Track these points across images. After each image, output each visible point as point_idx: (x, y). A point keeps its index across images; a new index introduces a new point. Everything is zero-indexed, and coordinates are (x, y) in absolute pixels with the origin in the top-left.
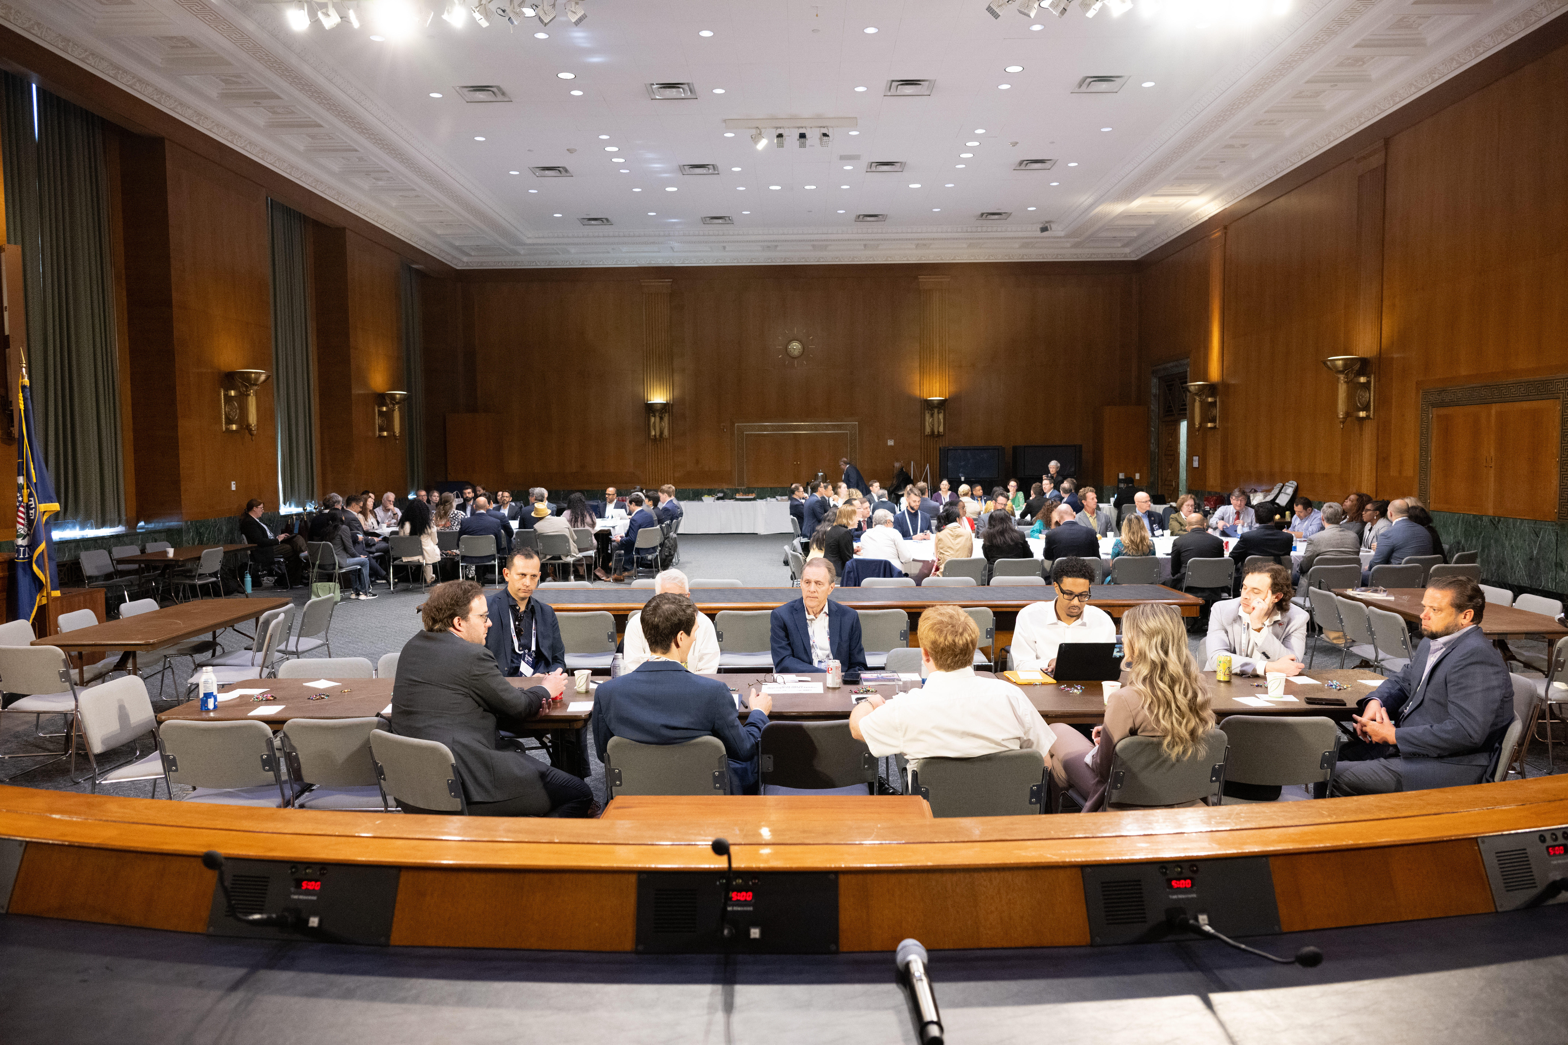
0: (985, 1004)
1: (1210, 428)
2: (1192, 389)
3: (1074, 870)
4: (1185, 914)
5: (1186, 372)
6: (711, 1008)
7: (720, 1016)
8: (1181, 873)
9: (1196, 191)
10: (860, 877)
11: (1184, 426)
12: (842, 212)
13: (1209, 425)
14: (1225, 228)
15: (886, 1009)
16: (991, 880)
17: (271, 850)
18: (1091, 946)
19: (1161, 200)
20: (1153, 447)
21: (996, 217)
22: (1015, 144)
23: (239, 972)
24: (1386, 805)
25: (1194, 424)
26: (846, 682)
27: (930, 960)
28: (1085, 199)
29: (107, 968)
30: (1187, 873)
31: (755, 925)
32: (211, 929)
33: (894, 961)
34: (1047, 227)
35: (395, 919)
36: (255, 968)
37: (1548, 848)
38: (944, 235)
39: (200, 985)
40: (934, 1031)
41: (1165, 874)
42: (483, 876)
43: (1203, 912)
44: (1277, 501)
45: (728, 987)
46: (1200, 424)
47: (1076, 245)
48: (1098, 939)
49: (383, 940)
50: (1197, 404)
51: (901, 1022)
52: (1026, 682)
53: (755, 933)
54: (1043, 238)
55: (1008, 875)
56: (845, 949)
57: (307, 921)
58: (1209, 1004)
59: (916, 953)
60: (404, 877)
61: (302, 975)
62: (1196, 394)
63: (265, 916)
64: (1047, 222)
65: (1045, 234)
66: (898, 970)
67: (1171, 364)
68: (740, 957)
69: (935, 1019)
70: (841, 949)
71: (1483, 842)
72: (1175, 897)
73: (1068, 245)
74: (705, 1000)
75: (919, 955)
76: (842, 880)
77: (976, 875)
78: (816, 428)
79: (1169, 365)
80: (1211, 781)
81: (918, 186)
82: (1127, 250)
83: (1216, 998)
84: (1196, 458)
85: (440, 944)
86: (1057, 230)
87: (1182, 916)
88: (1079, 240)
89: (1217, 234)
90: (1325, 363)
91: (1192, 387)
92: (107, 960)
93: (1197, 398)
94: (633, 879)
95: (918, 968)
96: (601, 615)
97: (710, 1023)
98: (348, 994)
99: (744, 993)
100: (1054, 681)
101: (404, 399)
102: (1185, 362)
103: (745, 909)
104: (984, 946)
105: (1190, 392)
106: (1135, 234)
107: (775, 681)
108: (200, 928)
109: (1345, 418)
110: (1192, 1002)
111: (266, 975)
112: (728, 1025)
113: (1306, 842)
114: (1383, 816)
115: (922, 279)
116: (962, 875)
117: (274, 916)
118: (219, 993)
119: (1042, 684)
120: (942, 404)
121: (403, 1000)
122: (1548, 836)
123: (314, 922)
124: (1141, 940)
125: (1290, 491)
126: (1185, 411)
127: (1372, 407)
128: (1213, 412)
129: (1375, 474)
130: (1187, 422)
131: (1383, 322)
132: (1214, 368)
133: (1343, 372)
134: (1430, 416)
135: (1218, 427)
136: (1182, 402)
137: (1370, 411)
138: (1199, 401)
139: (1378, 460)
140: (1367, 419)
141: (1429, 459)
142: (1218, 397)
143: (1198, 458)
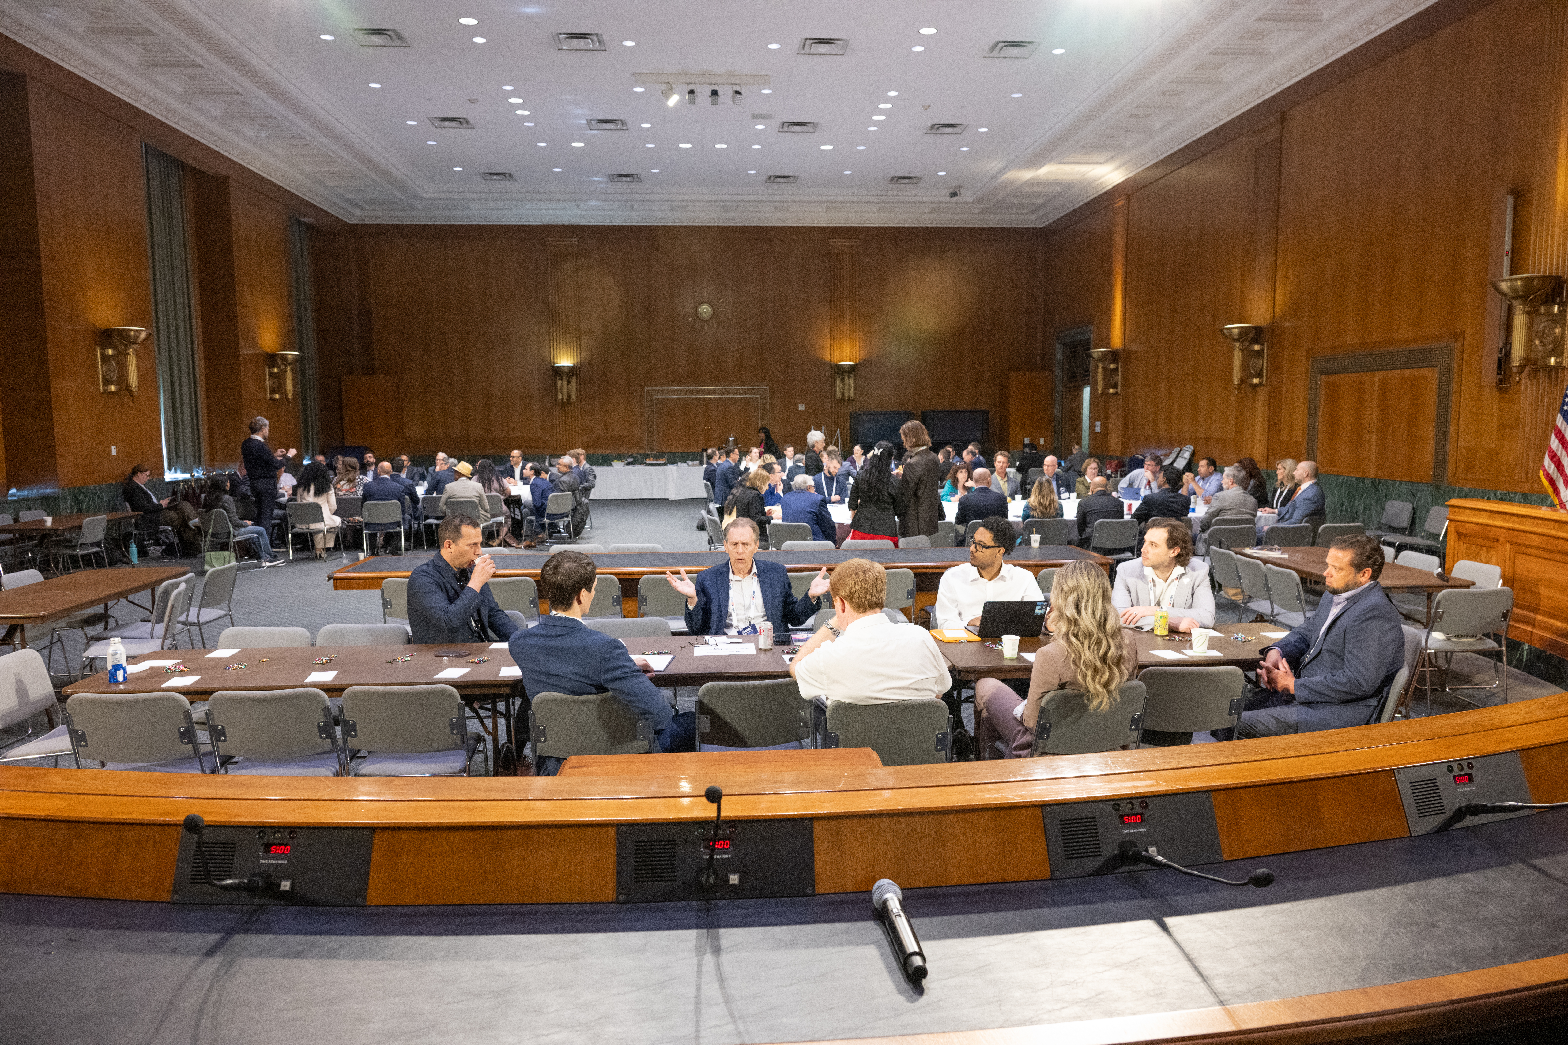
0: (959, 936)
1: (1113, 394)
2: (1095, 355)
3: (1035, 810)
4: (1136, 846)
5: (1089, 339)
6: (700, 952)
7: (709, 958)
8: (1132, 809)
9: (1101, 159)
10: (834, 822)
11: (1087, 391)
12: (752, 172)
13: (1112, 391)
14: (1129, 197)
15: (868, 944)
16: (957, 821)
17: (236, 816)
18: (1051, 879)
19: (1067, 168)
20: (1057, 413)
21: (907, 181)
22: (927, 107)
23: (214, 938)
24: (1311, 742)
25: (1097, 390)
26: (777, 643)
27: (904, 898)
28: (993, 165)
29: (70, 939)
30: (1138, 809)
31: (734, 872)
32: (176, 897)
33: (870, 900)
34: (956, 192)
35: (371, 880)
36: (229, 933)
37: (1455, 777)
38: (856, 199)
39: (173, 951)
40: (917, 961)
41: (1118, 810)
42: (459, 833)
43: (1152, 844)
44: (1175, 465)
45: (711, 931)
46: (1103, 389)
47: (984, 211)
48: (1058, 874)
49: (359, 901)
50: (1100, 371)
51: (883, 955)
52: (952, 640)
53: (734, 879)
54: (952, 203)
55: (974, 816)
56: (820, 892)
57: (279, 886)
58: (1164, 927)
59: (892, 892)
60: (378, 837)
61: (281, 938)
62: (1099, 360)
63: (237, 881)
64: (957, 187)
65: (955, 199)
66: (875, 909)
67: (1075, 331)
68: (721, 903)
69: (917, 950)
70: (817, 892)
71: (1399, 773)
72: (1127, 831)
73: (976, 211)
74: (693, 944)
75: (895, 893)
76: (817, 826)
77: (943, 817)
78: (727, 392)
79: (1073, 332)
80: (1131, 730)
81: (830, 147)
82: (1034, 217)
83: (1170, 921)
84: (1098, 424)
85: (419, 902)
86: (967, 196)
87: (1134, 849)
88: (986, 206)
89: (1120, 203)
90: (1221, 331)
92: (70, 931)
93: (1100, 365)
94: (612, 831)
95: (894, 905)
96: (522, 581)
97: (700, 965)
98: (331, 954)
99: (729, 936)
100: (979, 639)
101: (299, 360)
102: (1088, 328)
103: (724, 856)
104: (952, 883)
105: (1093, 358)
106: (1041, 201)
107: (706, 643)
108: (165, 896)
109: (1240, 385)
110: (1148, 926)
111: (240, 939)
112: (718, 966)
113: (1244, 777)
114: (1309, 752)
115: (832, 242)
116: (930, 817)
117: (246, 881)
118: (196, 959)
119: (968, 642)
120: (852, 369)
121: (390, 957)
122: (1455, 766)
123: (286, 885)
124: (1098, 872)
125: (1187, 455)
126: (1088, 377)
127: (1265, 374)
128: (1115, 378)
129: (1266, 439)
130: (1090, 388)
131: (1277, 291)
132: (1116, 336)
133: (1238, 340)
134: (1319, 383)
135: (1119, 392)
136: (1086, 368)
137: (1263, 378)
138: (1102, 367)
139: (1269, 425)
140: (1260, 385)
141: (1317, 424)
142: (1120, 364)
143: (1100, 423)
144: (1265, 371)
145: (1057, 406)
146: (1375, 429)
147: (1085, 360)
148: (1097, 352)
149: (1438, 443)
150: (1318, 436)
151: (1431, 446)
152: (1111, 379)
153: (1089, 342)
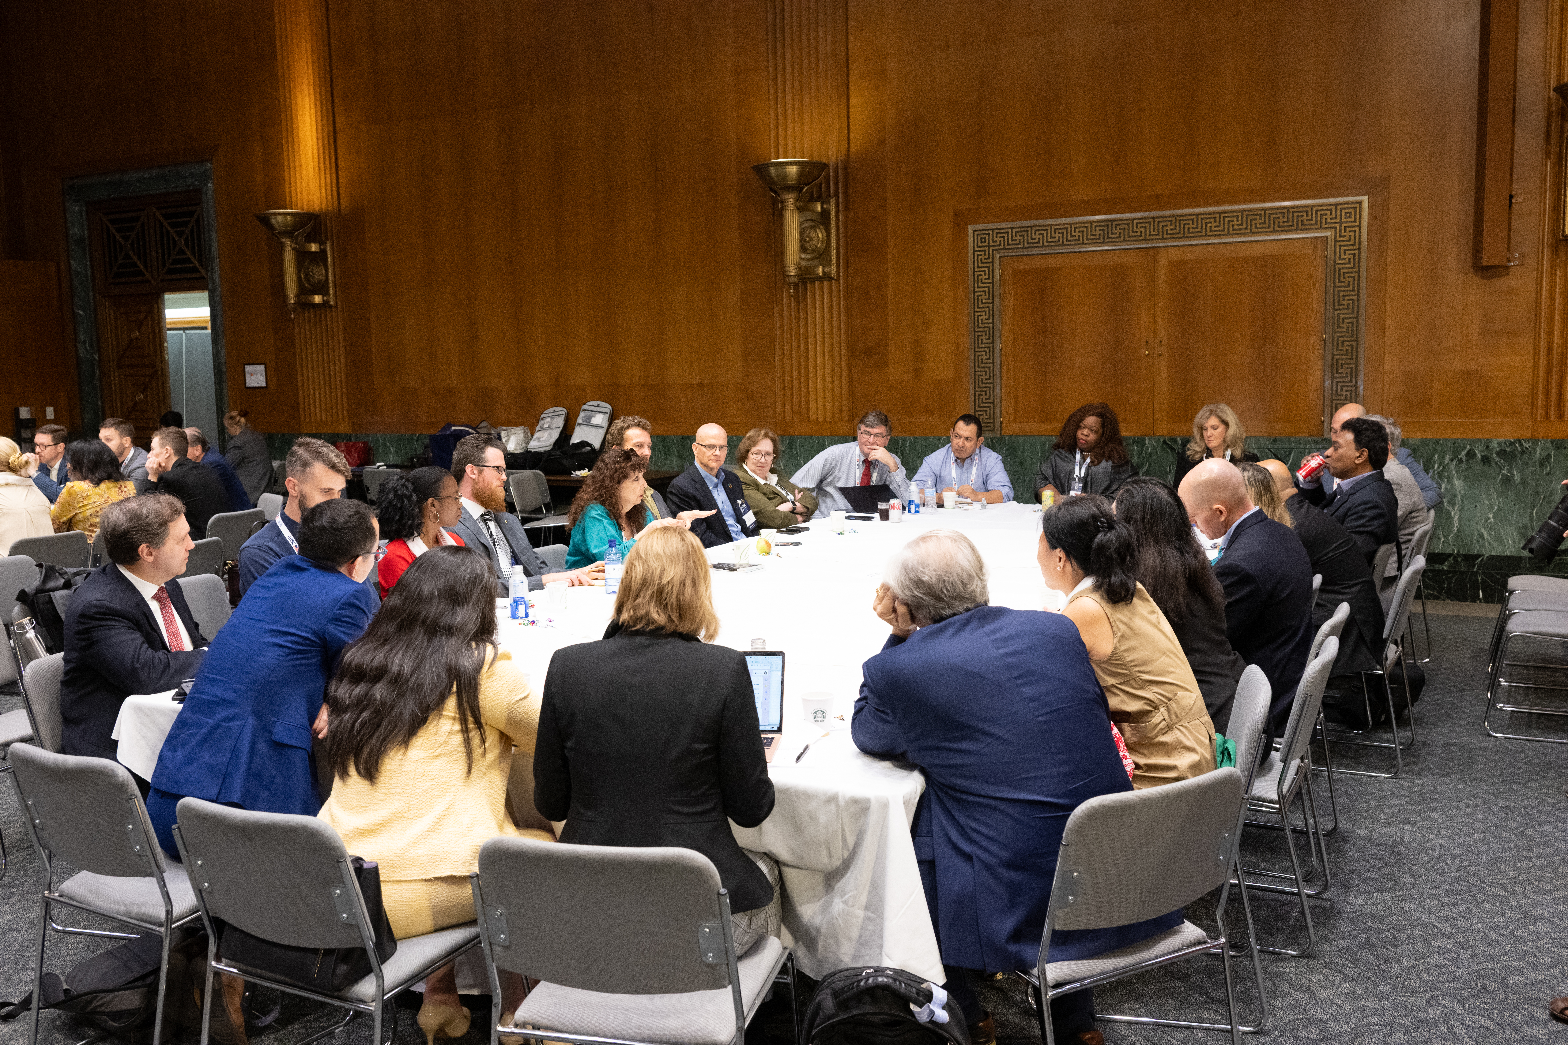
1: (316, 306)
5: (198, 191)
11: (189, 302)
13: (317, 299)
20: (83, 350)
46: (297, 296)
50: (289, 257)
62: (289, 233)
79: (133, 176)
84: (256, 369)
93: (288, 241)
126: (195, 270)
127: (834, 258)
128: (318, 273)
129: (845, 380)
130: (205, 295)
131: (852, 102)
132: (304, 184)
133: (796, 188)
134: (998, 272)
135: (332, 303)
136: (181, 252)
137: (830, 265)
138: (294, 249)
139: (852, 353)
140: (821, 279)
141: (998, 346)
142: (329, 243)
143: (262, 367)
144: (834, 252)
145: (82, 337)
146: (1164, 350)
147: (180, 234)
148: (281, 217)
149: (1335, 367)
150: (1004, 369)
151: (1318, 374)
152: (307, 275)
153: (195, 197)
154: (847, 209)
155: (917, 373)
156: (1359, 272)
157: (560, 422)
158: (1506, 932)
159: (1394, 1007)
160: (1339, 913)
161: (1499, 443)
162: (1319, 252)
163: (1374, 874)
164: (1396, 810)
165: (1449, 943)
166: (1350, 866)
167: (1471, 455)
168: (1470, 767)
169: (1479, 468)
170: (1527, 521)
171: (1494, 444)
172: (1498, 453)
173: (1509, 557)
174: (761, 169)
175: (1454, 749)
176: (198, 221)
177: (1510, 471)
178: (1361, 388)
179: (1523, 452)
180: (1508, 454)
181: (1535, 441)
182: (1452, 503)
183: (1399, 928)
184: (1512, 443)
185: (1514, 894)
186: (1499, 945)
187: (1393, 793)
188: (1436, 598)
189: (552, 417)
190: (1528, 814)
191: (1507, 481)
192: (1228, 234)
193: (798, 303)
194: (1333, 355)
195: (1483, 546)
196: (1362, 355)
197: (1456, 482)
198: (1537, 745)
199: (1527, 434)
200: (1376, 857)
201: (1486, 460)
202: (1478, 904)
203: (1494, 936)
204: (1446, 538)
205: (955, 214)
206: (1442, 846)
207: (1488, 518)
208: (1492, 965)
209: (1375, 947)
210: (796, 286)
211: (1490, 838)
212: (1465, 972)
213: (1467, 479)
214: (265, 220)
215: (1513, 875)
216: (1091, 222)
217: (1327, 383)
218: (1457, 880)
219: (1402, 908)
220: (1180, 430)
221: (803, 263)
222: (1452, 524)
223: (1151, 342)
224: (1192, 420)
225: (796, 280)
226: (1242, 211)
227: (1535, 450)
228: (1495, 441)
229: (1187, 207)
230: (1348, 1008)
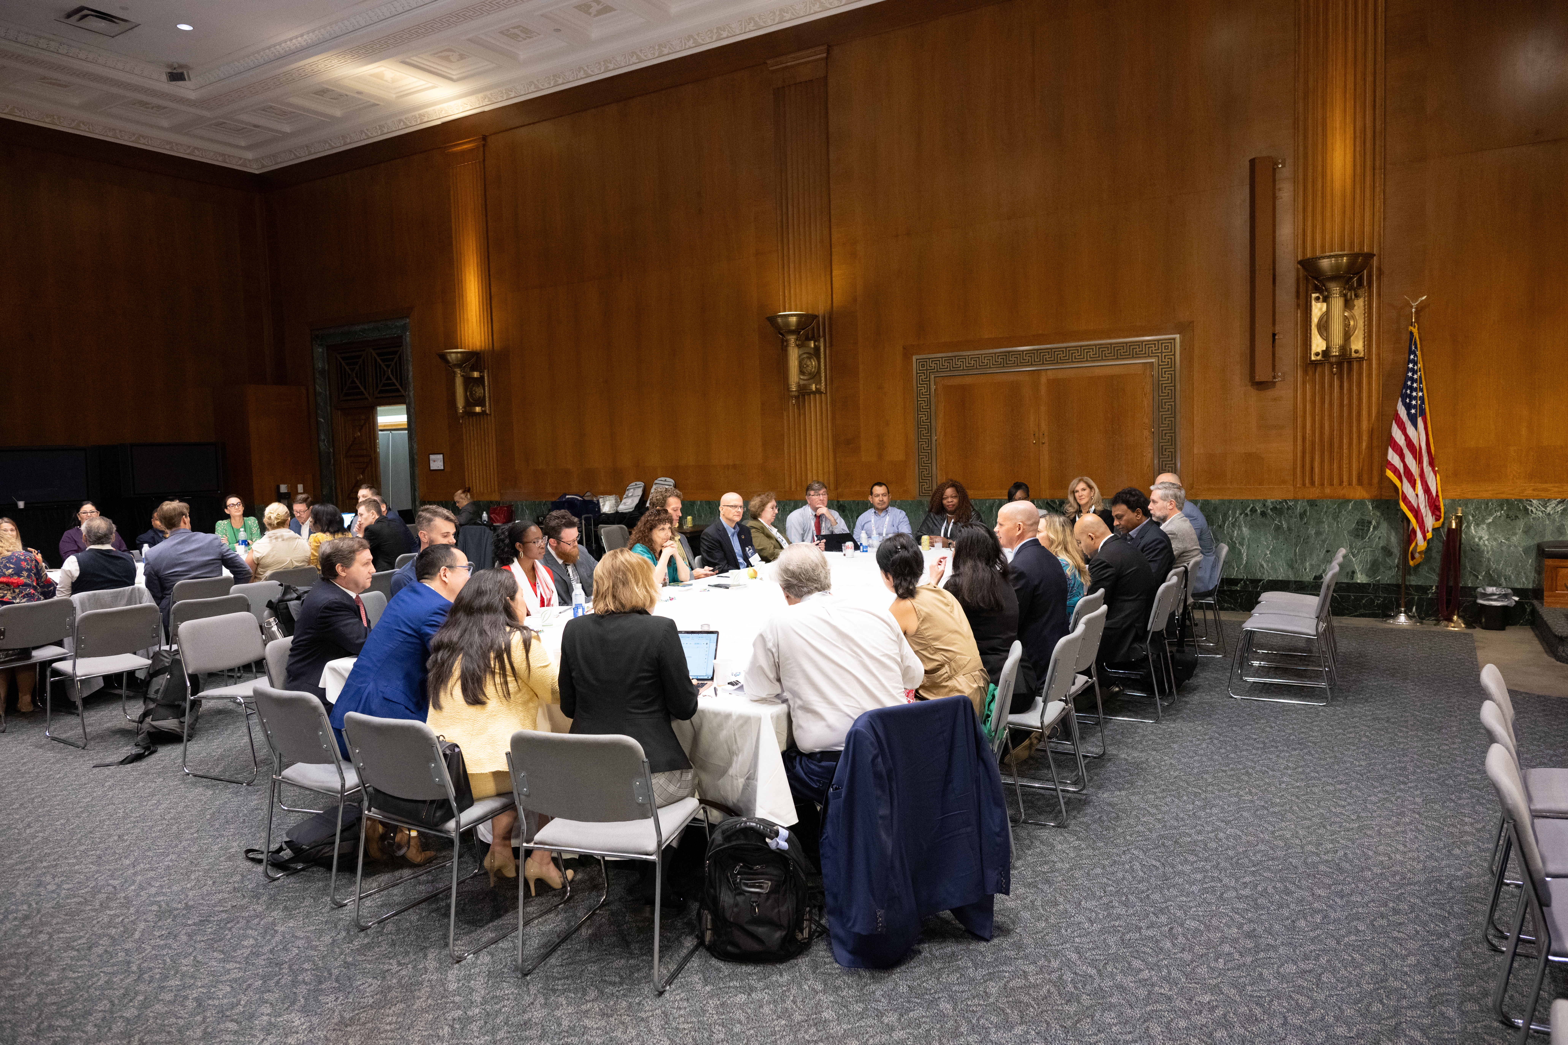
1: (478, 414)
5: (400, 337)
11: (393, 412)
13: (478, 409)
14: (485, 137)
20: (324, 446)
21: (100, 23)
34: (182, 74)
46: (464, 407)
50: (459, 380)
54: (164, 95)
62: (459, 366)
64: (181, 66)
65: (171, 87)
67: (366, 327)
79: (357, 328)
84: (435, 457)
86: (195, 86)
89: (465, 147)
91: (453, 355)
93: (458, 371)
126: (398, 390)
127: (823, 379)
128: (479, 392)
129: (831, 461)
130: (404, 407)
131: (835, 273)
132: (470, 332)
133: (796, 332)
134: (933, 387)
135: (488, 412)
136: (389, 378)
137: (820, 383)
138: (462, 376)
139: (836, 444)
140: (814, 393)
141: (934, 438)
142: (486, 371)
143: (441, 456)
144: (823, 375)
145: (323, 437)
146: (1046, 440)
147: (388, 366)
148: (454, 354)
149: (1161, 451)
150: (938, 453)
151: (1150, 455)
152: (471, 393)
153: (398, 342)
154: (831, 345)
155: (880, 456)
156: (1175, 386)
157: (639, 492)
158: (1191, 813)
159: (1102, 854)
160: (1089, 802)
161: (1272, 503)
162: (1148, 372)
163: (1120, 780)
164: (1150, 743)
165: (1150, 819)
166: (1107, 776)
167: (1253, 510)
168: (1210, 716)
169: (1259, 520)
170: (1292, 556)
171: (1269, 503)
172: (1271, 509)
173: (1281, 581)
174: (772, 320)
175: (1205, 705)
176: (400, 357)
177: (1280, 521)
178: (1179, 465)
179: (1288, 509)
180: (1279, 510)
181: (1296, 501)
182: (1242, 544)
183: (1124, 811)
184: (1280, 503)
185: (1205, 792)
186: (1183, 819)
187: (1152, 732)
188: (1233, 610)
189: (634, 489)
190: (1236, 745)
191: (1278, 528)
192: (1087, 361)
193: (799, 409)
194: (1159, 443)
195: (1263, 573)
196: (1178, 443)
197: (1244, 529)
198: (1261, 703)
199: (1291, 496)
200: (1126, 770)
201: (1263, 514)
202: (1179, 797)
203: (1181, 815)
204: (1239, 568)
205: (904, 348)
206: (1171, 764)
207: (1266, 554)
208: (1175, 831)
209: (1103, 822)
210: (797, 398)
211: (1204, 759)
212: (1154, 835)
213: (1251, 527)
214: (443, 357)
215: (1210, 780)
216: (995, 353)
217: (1156, 462)
218: (1172, 784)
219: (1130, 800)
220: (1059, 494)
221: (802, 382)
222: (1242, 559)
223: (1037, 435)
224: (1067, 487)
225: (796, 394)
226: (1096, 345)
227: (1296, 507)
228: (1269, 501)
229: (1059, 343)
230: (1072, 855)
